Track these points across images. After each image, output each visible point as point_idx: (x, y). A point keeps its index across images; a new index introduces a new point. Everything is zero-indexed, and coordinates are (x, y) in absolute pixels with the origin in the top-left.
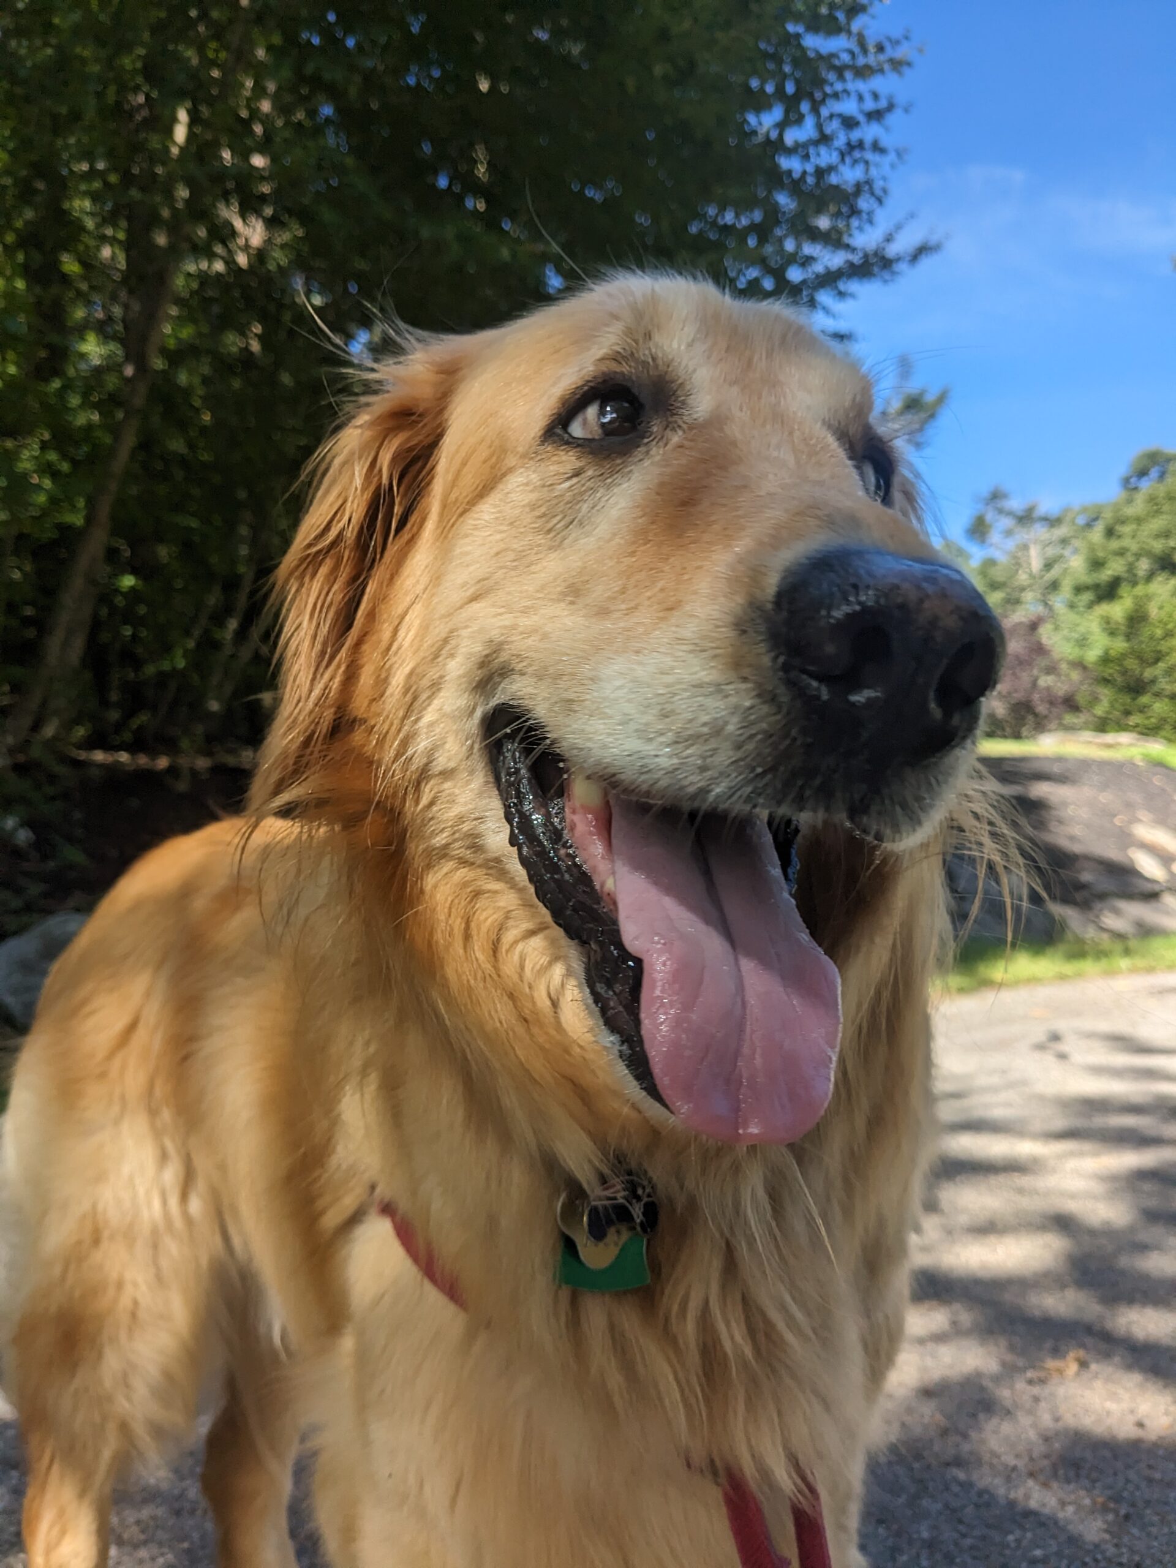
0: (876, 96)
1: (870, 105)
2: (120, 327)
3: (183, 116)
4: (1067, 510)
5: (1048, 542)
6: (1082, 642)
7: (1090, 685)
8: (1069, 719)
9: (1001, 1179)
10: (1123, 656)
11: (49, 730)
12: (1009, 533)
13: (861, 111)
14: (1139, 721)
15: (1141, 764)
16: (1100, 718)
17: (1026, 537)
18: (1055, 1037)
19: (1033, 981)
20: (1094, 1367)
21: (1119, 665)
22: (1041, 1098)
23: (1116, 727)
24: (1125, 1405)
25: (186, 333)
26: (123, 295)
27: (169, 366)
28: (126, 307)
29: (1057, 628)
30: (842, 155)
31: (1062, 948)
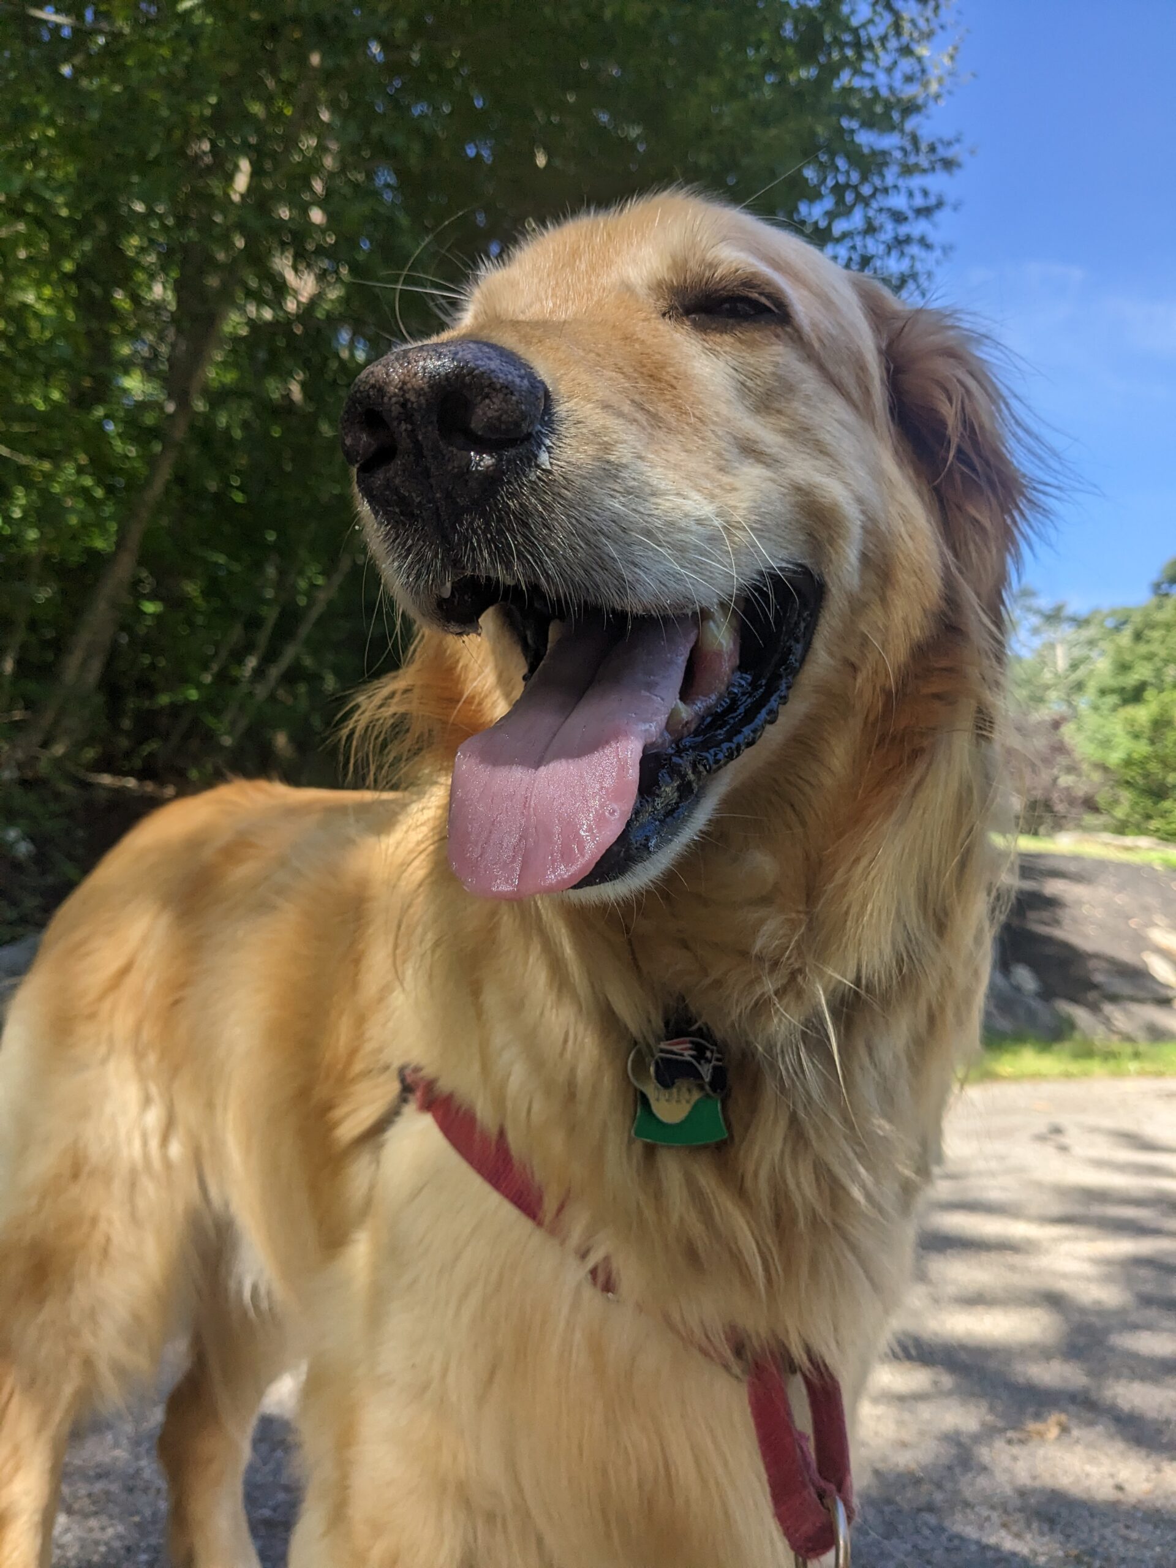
0: (925, 193)
1: (919, 201)
2: (164, 367)
3: (245, 165)
4: (1096, 612)
5: (1075, 643)
6: (1106, 743)
7: (1112, 787)
8: (1089, 819)
9: (993, 1256)
10: (1147, 759)
11: (59, 750)
12: (1035, 631)
13: (911, 207)
14: (1159, 826)
15: (1159, 868)
16: (1120, 820)
17: (1053, 635)
18: (1057, 1130)
19: (1036, 1077)
20: (1076, 1433)
21: (1142, 768)
22: (1039, 1185)
23: (1136, 831)
24: (1105, 1469)
25: (229, 377)
26: (171, 334)
27: (211, 408)
28: (173, 346)
29: (1079, 729)
30: (889, 249)
31: (1067, 1046)
